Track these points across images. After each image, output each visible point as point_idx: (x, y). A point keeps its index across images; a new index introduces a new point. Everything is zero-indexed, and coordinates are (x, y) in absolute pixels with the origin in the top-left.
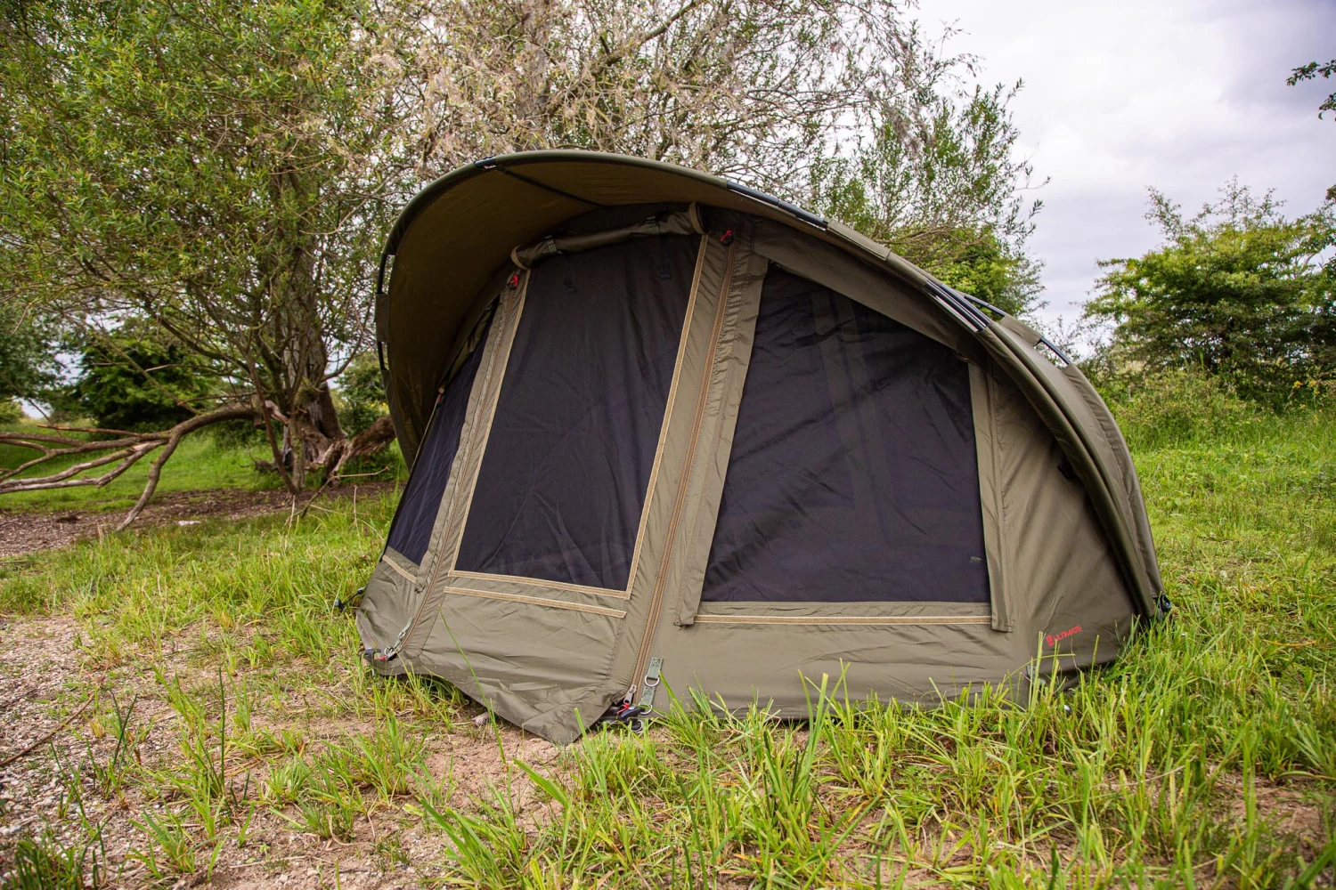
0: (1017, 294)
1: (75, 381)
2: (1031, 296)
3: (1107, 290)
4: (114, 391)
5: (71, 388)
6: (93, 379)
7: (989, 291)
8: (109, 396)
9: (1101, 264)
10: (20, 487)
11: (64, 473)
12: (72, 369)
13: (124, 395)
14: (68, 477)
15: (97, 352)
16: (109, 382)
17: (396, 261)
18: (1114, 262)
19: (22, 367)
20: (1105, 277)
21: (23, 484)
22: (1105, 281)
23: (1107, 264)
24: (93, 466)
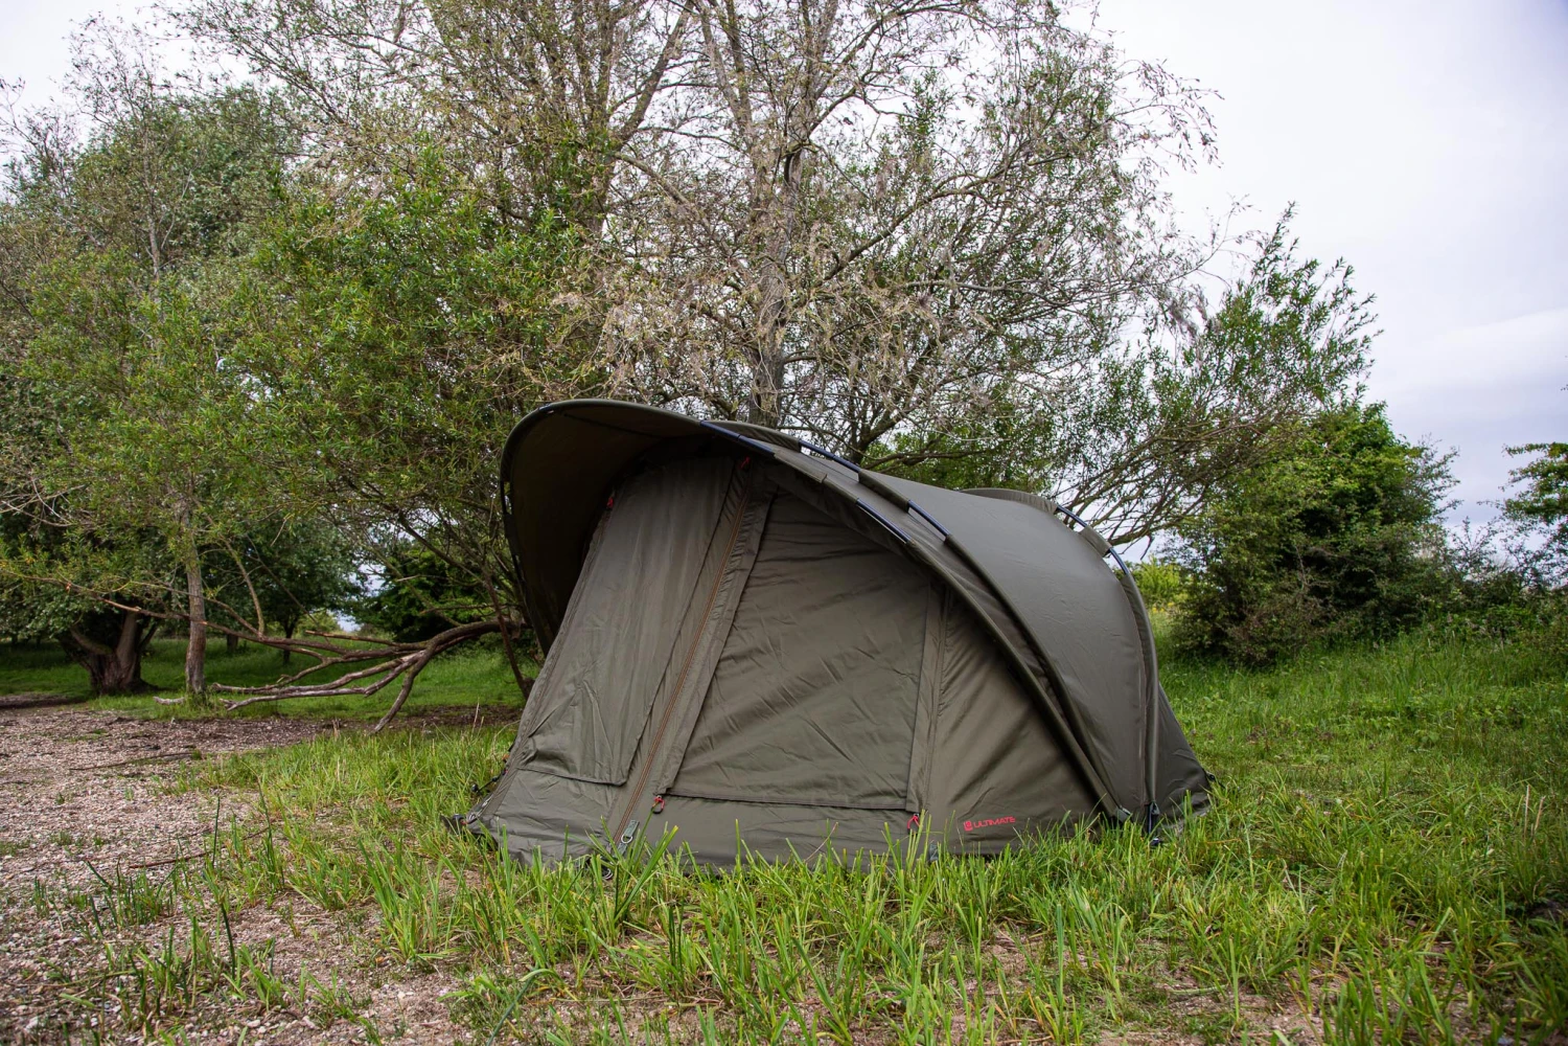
0: (1419, 491)
1: (377, 594)
2: (1435, 493)
3: (1527, 484)
4: (412, 603)
5: (375, 599)
6: (395, 591)
7: (1376, 488)
8: (406, 609)
9: (1511, 451)
10: (297, 693)
11: (338, 682)
12: (374, 580)
13: (421, 608)
14: (341, 686)
15: (399, 563)
16: (407, 594)
17: (511, 486)
18: (1531, 448)
19: (329, 578)
20: (1525, 466)
21: (300, 690)
22: (1525, 473)
23: (1520, 451)
24: (364, 676)
